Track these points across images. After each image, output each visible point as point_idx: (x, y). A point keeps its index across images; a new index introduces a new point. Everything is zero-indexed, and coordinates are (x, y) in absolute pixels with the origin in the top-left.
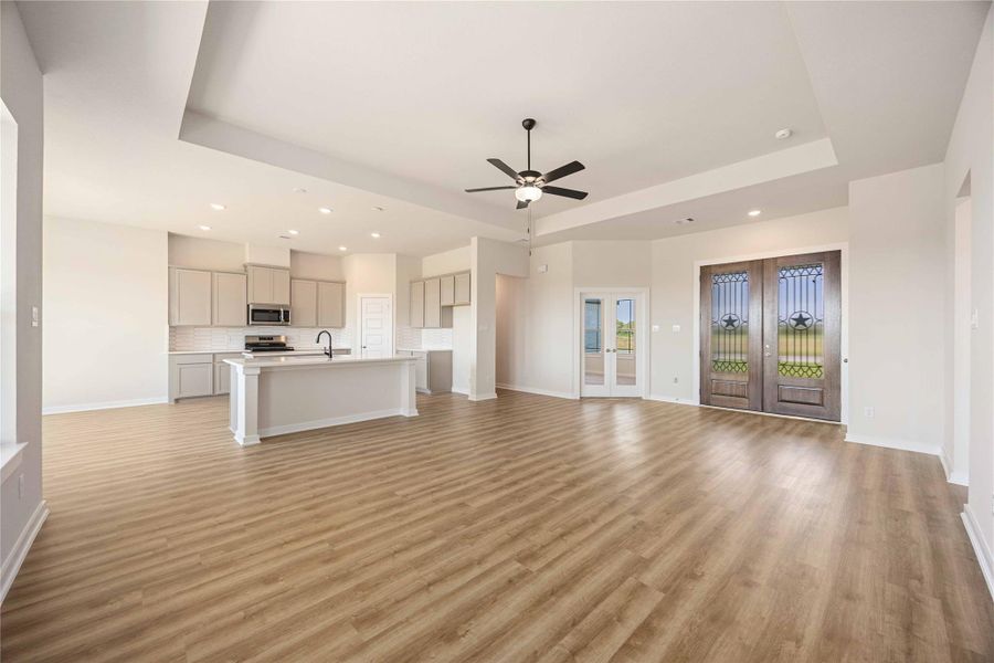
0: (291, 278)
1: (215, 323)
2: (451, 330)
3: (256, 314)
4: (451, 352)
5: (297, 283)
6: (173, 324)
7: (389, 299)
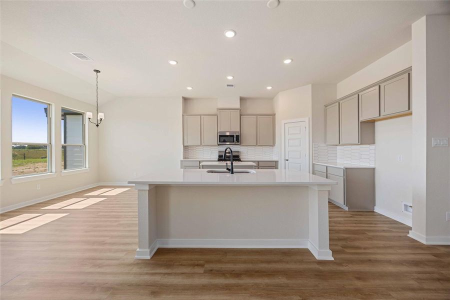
0: (241, 115)
1: (203, 144)
2: (372, 147)
3: (221, 138)
4: (374, 169)
5: (244, 118)
6: (186, 145)
7: (306, 122)
